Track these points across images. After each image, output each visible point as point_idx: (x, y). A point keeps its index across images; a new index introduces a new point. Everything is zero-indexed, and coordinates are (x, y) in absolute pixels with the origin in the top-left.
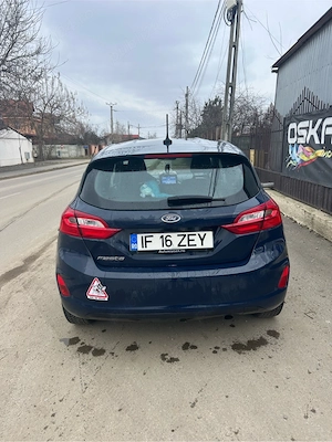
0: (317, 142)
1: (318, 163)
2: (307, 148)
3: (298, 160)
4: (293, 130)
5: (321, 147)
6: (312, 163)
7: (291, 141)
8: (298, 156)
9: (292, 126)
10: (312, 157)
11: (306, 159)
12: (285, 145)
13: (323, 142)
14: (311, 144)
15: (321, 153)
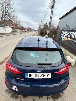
0: (68, 36)
1: (68, 41)
2: (66, 37)
3: (63, 39)
4: (63, 33)
5: (69, 38)
6: (67, 41)
7: (62, 35)
8: (63, 38)
9: (63, 32)
10: (67, 39)
11: (65, 39)
12: (61, 35)
13: (70, 37)
14: (67, 36)
15: (69, 39)
